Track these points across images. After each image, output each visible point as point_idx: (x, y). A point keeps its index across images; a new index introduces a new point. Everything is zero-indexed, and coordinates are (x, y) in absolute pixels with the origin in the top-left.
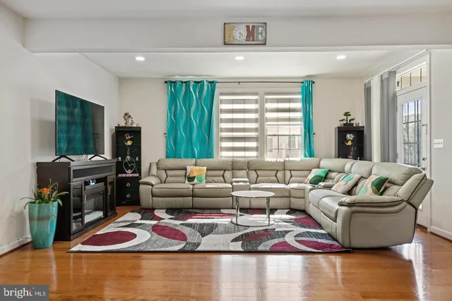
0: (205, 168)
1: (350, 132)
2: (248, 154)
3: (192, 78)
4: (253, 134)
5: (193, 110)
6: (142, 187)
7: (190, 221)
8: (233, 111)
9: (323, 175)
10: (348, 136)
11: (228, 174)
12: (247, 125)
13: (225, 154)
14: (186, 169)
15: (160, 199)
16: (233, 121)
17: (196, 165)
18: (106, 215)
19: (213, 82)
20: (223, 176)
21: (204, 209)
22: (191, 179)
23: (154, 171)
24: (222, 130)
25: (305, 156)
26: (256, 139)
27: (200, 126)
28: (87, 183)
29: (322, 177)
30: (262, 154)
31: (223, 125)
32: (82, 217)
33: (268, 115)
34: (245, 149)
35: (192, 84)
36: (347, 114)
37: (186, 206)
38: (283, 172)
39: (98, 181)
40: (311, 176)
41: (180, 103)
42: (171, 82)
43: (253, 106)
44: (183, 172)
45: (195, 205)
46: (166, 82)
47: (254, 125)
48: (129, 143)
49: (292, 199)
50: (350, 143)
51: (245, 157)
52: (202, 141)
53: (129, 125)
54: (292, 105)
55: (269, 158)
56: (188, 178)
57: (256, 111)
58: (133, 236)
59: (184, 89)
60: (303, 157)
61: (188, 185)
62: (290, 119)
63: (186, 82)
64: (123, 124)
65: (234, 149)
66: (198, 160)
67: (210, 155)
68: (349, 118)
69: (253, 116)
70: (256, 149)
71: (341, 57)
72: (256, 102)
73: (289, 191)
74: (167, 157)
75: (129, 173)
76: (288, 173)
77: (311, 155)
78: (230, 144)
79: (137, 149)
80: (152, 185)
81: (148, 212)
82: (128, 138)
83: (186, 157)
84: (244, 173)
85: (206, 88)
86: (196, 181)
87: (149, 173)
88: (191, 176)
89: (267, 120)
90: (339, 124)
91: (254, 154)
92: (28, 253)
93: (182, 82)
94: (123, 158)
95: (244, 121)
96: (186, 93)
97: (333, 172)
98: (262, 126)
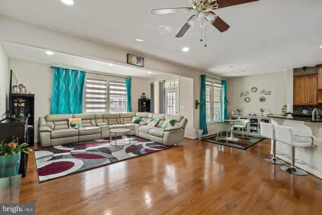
0: (80, 119)
1: (145, 101)
2: (101, 110)
3: (71, 68)
4: (104, 101)
5: (70, 86)
6: (41, 133)
8: (93, 88)
9: (139, 119)
10: (144, 103)
11: (93, 122)
12: (101, 96)
13: (88, 111)
14: (68, 120)
15: (57, 139)
16: (93, 93)
17: (73, 117)
19: (83, 72)
20: (91, 123)
22: (73, 126)
23: (44, 122)
24: (87, 98)
26: (105, 103)
27: (74, 95)
30: (108, 111)
31: (88, 96)
33: (111, 92)
34: (99, 108)
35: (70, 71)
37: (75, 141)
38: (119, 119)
40: (133, 120)
41: (62, 81)
42: (56, 68)
43: (104, 87)
44: (66, 122)
45: (82, 140)
46: (52, 67)
47: (104, 96)
48: (22, 105)
50: (144, 106)
51: (99, 112)
52: (76, 104)
53: (23, 92)
54: (122, 88)
55: (112, 112)
56: (71, 125)
57: (105, 89)
58: (71, 163)
59: (64, 73)
60: (127, 112)
61: (72, 130)
62: (120, 94)
63: (66, 69)
65: (93, 108)
66: (75, 115)
67: (80, 112)
68: (144, 95)
69: (104, 92)
70: (105, 108)
71: (150, 72)
72: (105, 85)
74: (52, 113)
76: (122, 119)
77: (131, 111)
78: (91, 106)
79: (29, 109)
80: (50, 132)
82: (22, 101)
83: (65, 113)
84: (101, 120)
85: (79, 74)
86: (76, 127)
88: (73, 124)
89: (110, 94)
90: (140, 98)
91: (104, 110)
93: (63, 69)
95: (99, 94)
96: (66, 75)
97: (142, 118)
98: (108, 97)
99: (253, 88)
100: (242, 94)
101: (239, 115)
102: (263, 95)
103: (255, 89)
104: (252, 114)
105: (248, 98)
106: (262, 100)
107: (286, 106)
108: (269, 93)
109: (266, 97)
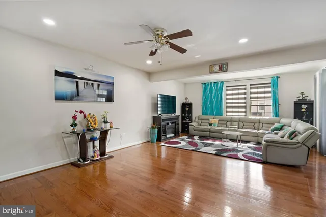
0: (218, 120)
2: (240, 114)
3: (213, 81)
4: (243, 105)
5: (213, 94)
6: (190, 126)
7: (205, 141)
8: (232, 94)
9: (280, 127)
10: (303, 106)
11: (228, 123)
12: (240, 101)
13: (228, 114)
15: (197, 132)
16: (233, 99)
17: (214, 119)
18: (175, 135)
19: (223, 82)
20: (226, 124)
21: (215, 138)
23: (197, 120)
25: (273, 117)
26: (245, 107)
27: (216, 101)
28: (168, 124)
29: (278, 128)
31: (228, 101)
32: (166, 136)
33: (252, 95)
34: (239, 112)
35: (213, 83)
36: (302, 93)
38: (258, 124)
39: (172, 123)
40: (273, 127)
41: (208, 92)
42: (204, 83)
44: (208, 121)
45: (211, 136)
46: (202, 84)
48: (187, 109)
49: (259, 138)
50: (303, 110)
51: (238, 116)
52: (217, 108)
53: (187, 102)
57: (245, 94)
58: (180, 143)
59: (209, 86)
60: (272, 117)
61: (209, 127)
62: (264, 97)
64: (185, 102)
66: (215, 117)
67: (221, 114)
68: (304, 95)
69: (243, 96)
70: (245, 112)
72: (245, 89)
73: (258, 134)
74: (203, 115)
75: (187, 121)
76: (261, 125)
77: (277, 116)
78: (231, 110)
79: (190, 112)
80: (194, 126)
81: (191, 136)
82: (187, 107)
83: (210, 115)
84: (237, 123)
85: (219, 85)
86: (213, 125)
87: (195, 121)
88: (211, 123)
89: (251, 98)
90: (296, 99)
91: (243, 114)
92: (150, 143)
93: (209, 83)
94: (185, 115)
97: (285, 126)
98: (248, 101)
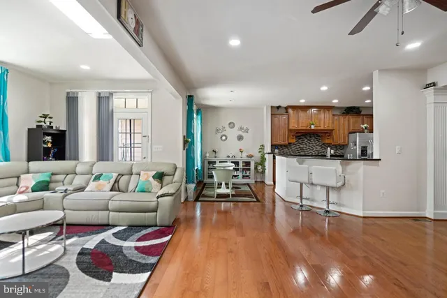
1: (48, 134)
10: (47, 138)
50: (50, 145)
99: (230, 124)
100: (217, 130)
101: (215, 157)
102: (241, 133)
103: (232, 125)
104: (231, 156)
105: (225, 136)
106: (240, 138)
107: (263, 146)
108: (247, 131)
109: (243, 134)
